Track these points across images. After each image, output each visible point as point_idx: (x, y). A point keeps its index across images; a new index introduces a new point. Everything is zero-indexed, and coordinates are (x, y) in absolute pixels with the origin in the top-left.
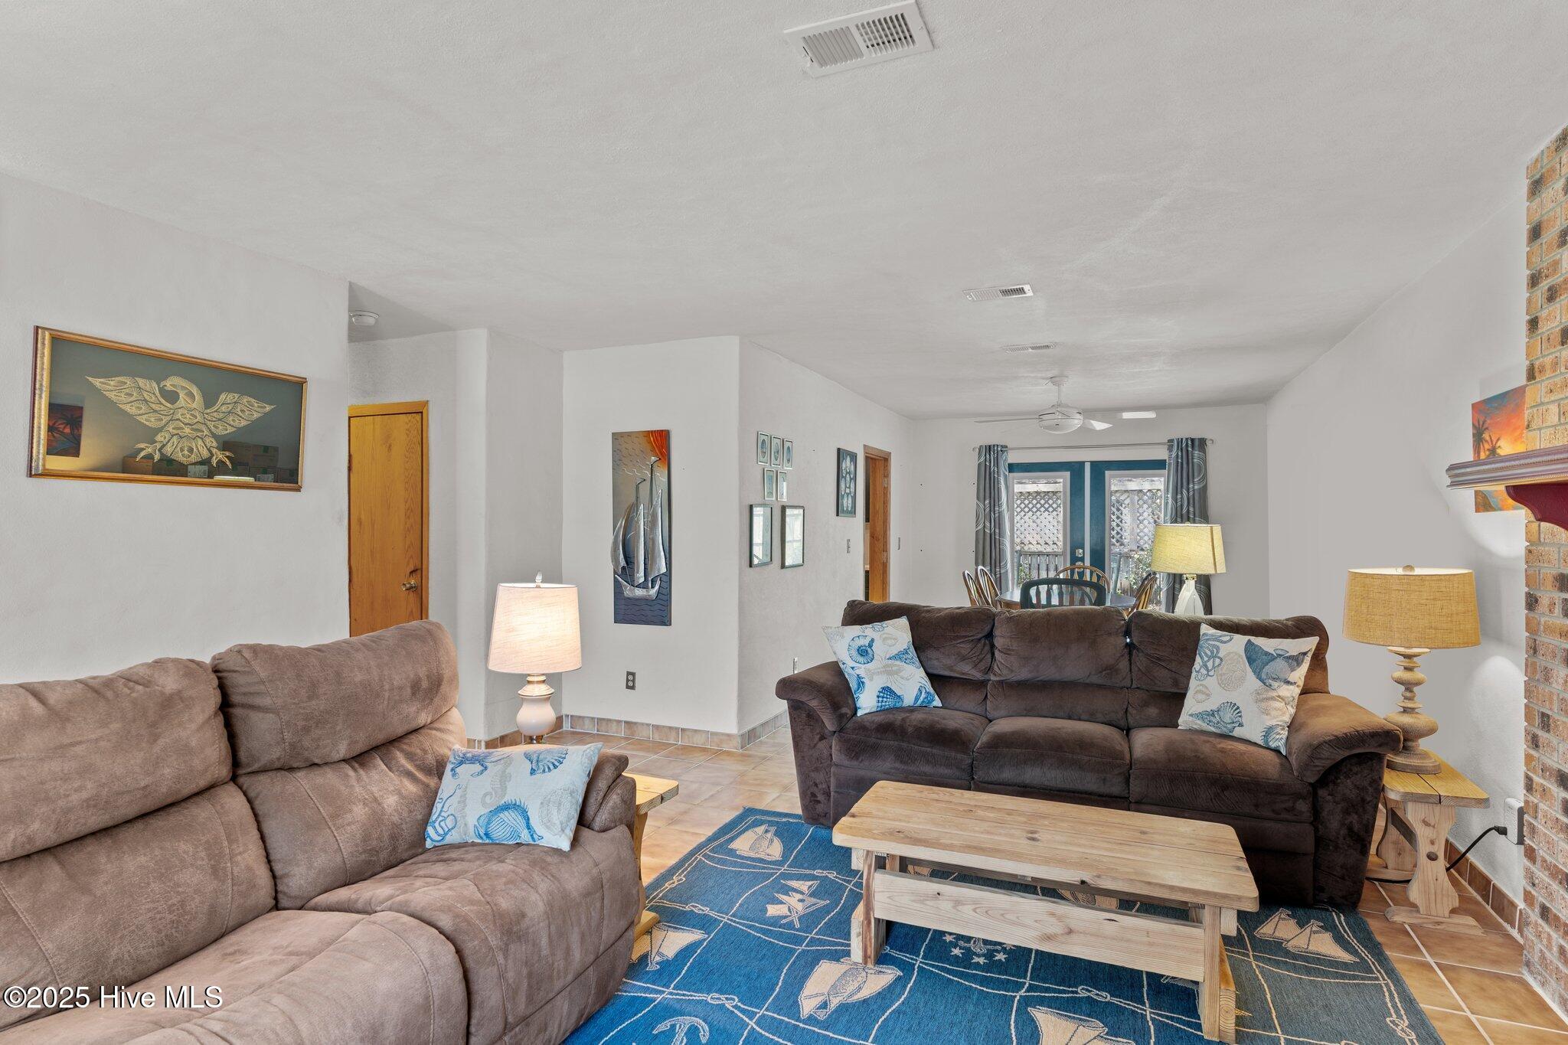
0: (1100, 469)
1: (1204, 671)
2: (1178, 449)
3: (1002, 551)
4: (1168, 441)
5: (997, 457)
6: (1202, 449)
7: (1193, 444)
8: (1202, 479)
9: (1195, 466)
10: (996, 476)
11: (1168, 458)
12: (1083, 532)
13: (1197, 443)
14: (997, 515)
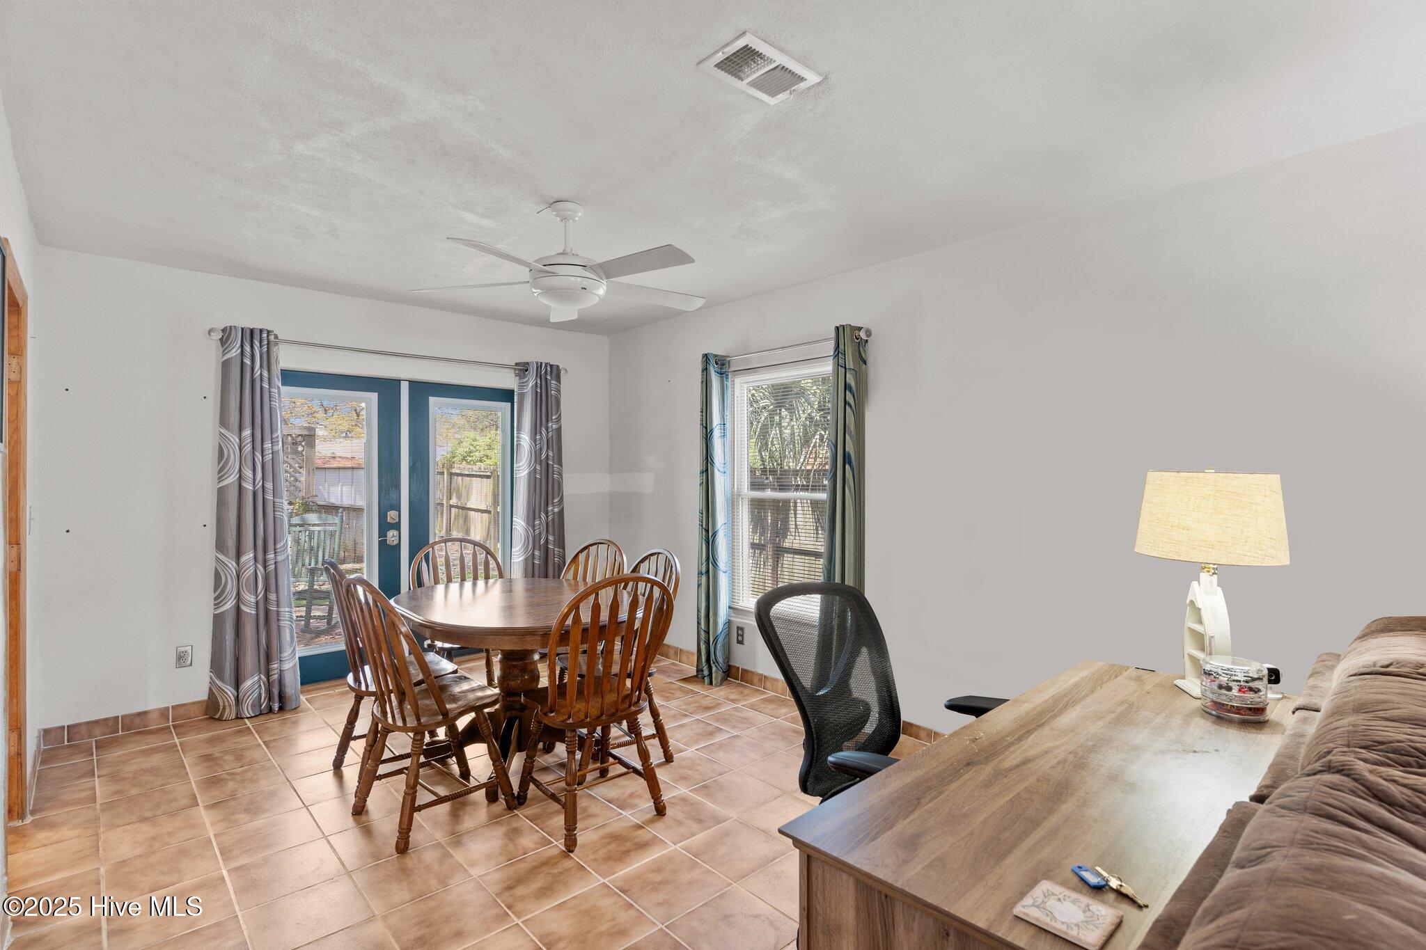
0: (422, 390)
2: (537, 376)
3: (278, 522)
4: (517, 364)
5: (268, 351)
6: (558, 379)
7: (551, 372)
8: (559, 419)
9: (554, 400)
10: (266, 385)
11: (521, 386)
12: (397, 486)
13: (555, 371)
14: (268, 457)
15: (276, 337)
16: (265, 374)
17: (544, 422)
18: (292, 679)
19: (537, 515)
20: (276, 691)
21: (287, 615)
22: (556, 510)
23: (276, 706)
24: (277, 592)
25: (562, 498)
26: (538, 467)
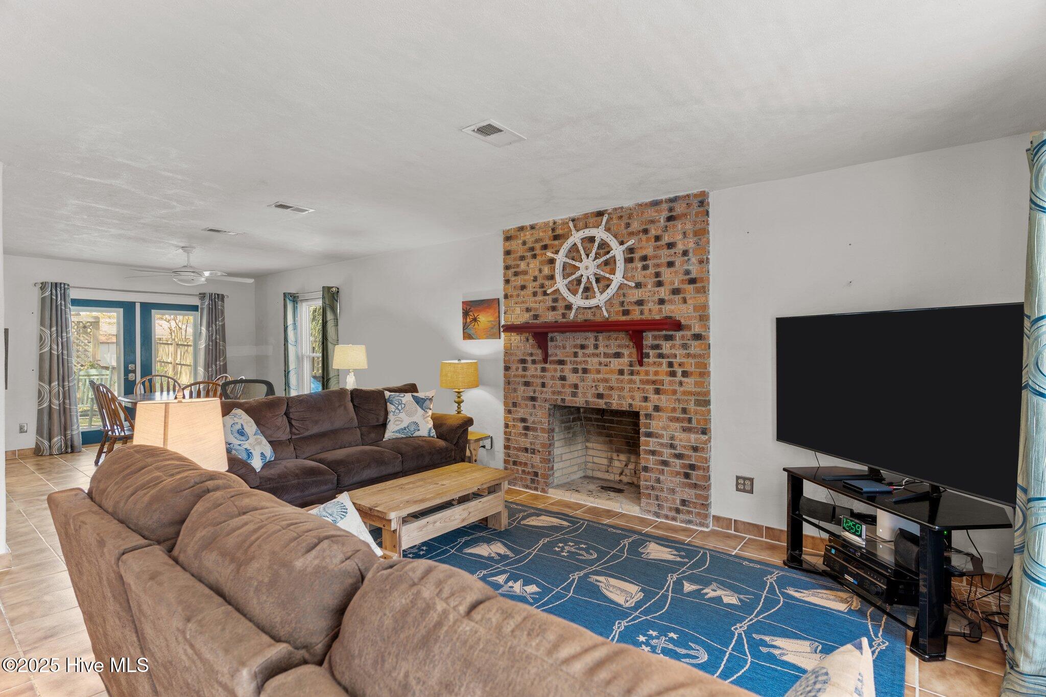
0: (147, 308)
1: (397, 411)
2: (210, 299)
3: (70, 369)
4: (200, 294)
5: (64, 293)
6: (223, 300)
7: (218, 298)
8: (223, 319)
9: (220, 311)
10: (63, 308)
11: (202, 304)
12: (134, 352)
13: (222, 297)
14: (65, 340)
15: (68, 285)
16: (63, 303)
17: (214, 321)
18: (78, 440)
19: (210, 366)
20: (69, 443)
21: (75, 410)
22: (222, 364)
23: (69, 450)
24: (69, 399)
25: (225, 357)
26: (211, 343)
